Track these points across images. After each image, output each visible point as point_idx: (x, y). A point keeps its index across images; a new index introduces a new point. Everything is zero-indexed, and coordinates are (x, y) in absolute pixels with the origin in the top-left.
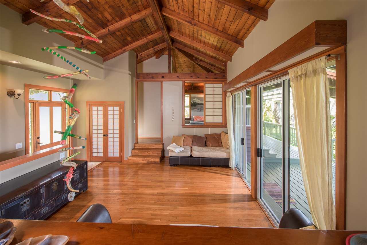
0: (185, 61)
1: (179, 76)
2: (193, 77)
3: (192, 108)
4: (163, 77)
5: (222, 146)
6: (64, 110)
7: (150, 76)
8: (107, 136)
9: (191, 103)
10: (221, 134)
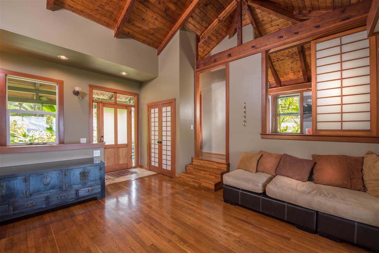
0: (279, 27)
1: (254, 45)
2: (285, 37)
3: (304, 115)
4: (230, 55)
5: (364, 189)
6: (129, 113)
7: (212, 60)
8: (161, 143)
9: (304, 107)
10: (363, 158)
